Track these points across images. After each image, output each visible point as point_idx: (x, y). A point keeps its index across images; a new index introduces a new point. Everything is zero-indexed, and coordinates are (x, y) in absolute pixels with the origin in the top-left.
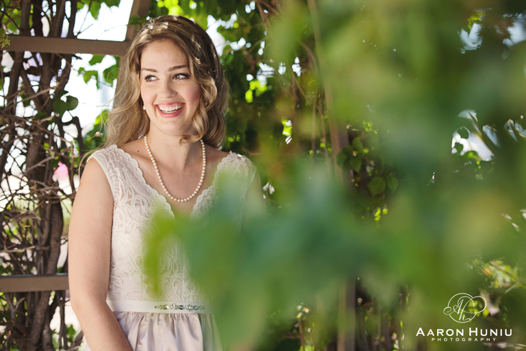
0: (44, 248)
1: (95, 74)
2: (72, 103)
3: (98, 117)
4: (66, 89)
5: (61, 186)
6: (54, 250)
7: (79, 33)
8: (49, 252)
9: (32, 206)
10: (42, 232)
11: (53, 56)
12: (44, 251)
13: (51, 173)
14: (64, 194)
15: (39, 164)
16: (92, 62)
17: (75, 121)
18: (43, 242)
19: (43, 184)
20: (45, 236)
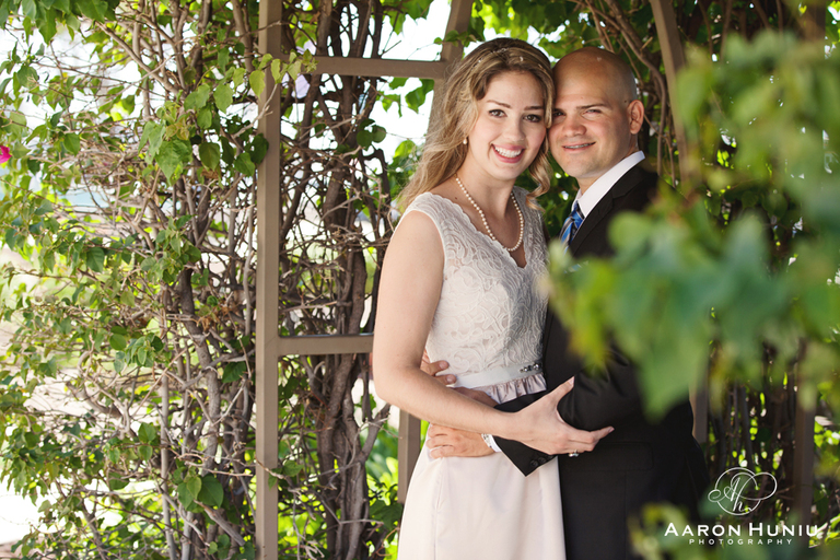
0: (345, 304)
1: (397, 99)
2: (379, 133)
3: (397, 149)
4: (371, 117)
5: (364, 232)
6: (357, 306)
7: (384, 52)
8: (351, 308)
9: (332, 255)
10: (343, 285)
11: (354, 79)
12: (345, 307)
13: (353, 217)
14: (366, 240)
15: (341, 206)
16: (393, 86)
17: (379, 154)
18: (344, 297)
19: (345, 229)
20: (346, 290)
